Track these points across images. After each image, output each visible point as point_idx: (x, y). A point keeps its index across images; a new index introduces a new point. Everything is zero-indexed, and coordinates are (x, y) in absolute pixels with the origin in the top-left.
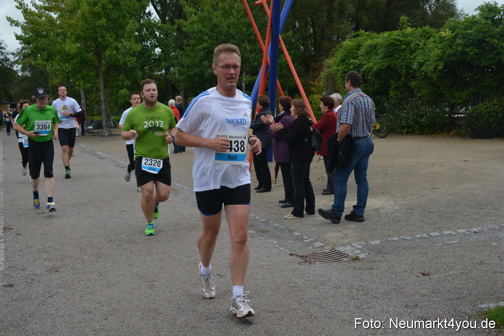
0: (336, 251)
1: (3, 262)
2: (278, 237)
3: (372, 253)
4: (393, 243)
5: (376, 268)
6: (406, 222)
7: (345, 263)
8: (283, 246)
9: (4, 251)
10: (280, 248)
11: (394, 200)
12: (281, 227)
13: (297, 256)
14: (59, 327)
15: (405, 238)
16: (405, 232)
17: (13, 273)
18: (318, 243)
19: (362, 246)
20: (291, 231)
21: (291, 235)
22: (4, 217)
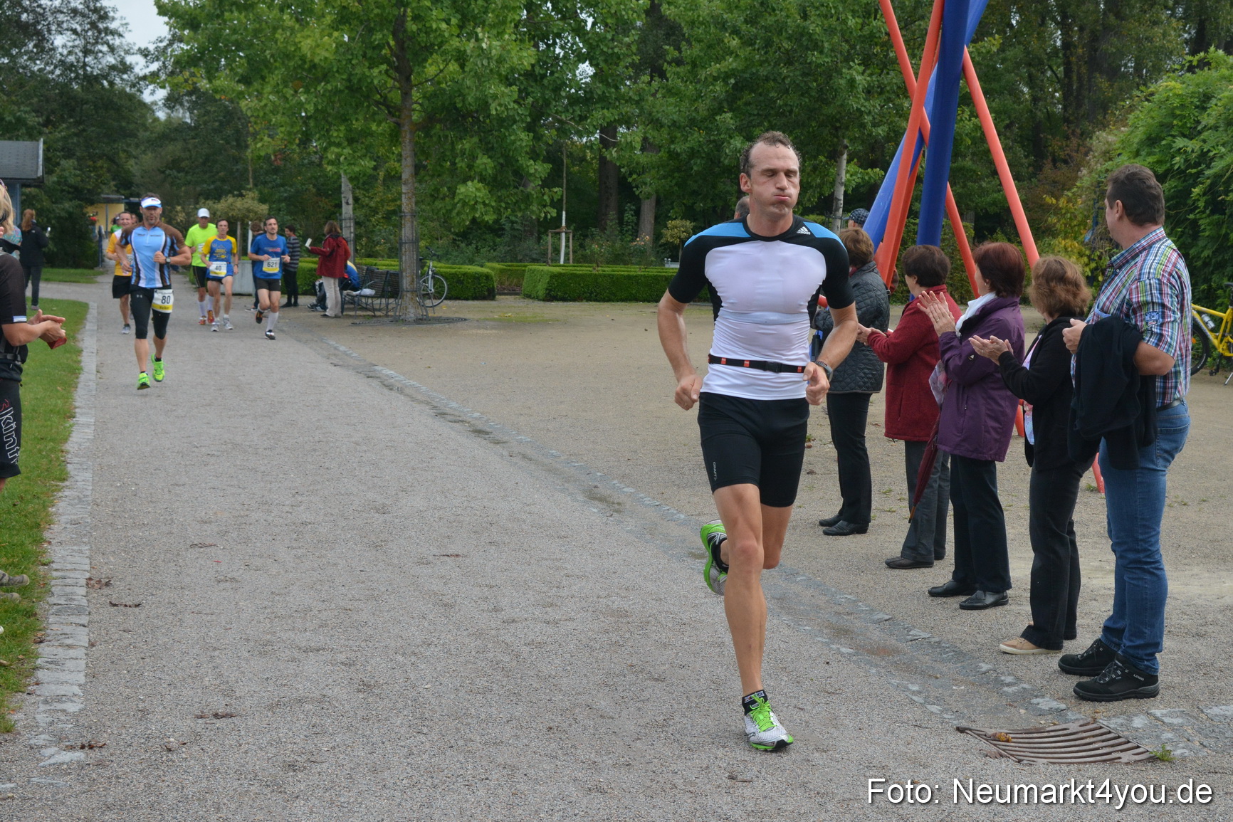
0: (1101, 728)
1: (80, 685)
2: (923, 673)
3: (1212, 742)
5: (1221, 793)
7: (1128, 769)
8: (938, 700)
9: (86, 654)
10: (929, 707)
12: (933, 640)
13: (979, 735)
17: (108, 723)
18: (1047, 699)
19: (1180, 720)
20: (965, 654)
21: (964, 668)
22: (91, 549)
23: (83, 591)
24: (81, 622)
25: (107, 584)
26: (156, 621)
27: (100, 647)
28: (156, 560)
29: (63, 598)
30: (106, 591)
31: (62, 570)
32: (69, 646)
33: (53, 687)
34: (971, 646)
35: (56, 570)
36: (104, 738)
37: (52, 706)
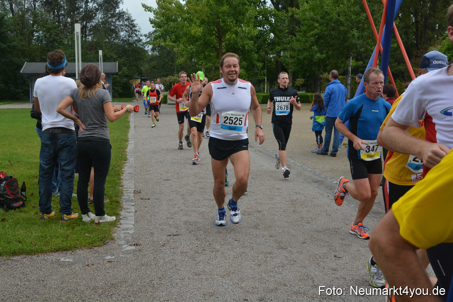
1: (133, 225)
9: (134, 215)
14: (185, 298)
17: (142, 237)
22: (134, 182)
23: (133, 195)
24: (133, 205)
25: (140, 192)
26: (154, 204)
27: (138, 212)
28: (153, 185)
29: (127, 197)
30: (139, 194)
31: (126, 188)
32: (129, 212)
33: (125, 225)
35: (125, 188)
36: (141, 242)
37: (125, 231)
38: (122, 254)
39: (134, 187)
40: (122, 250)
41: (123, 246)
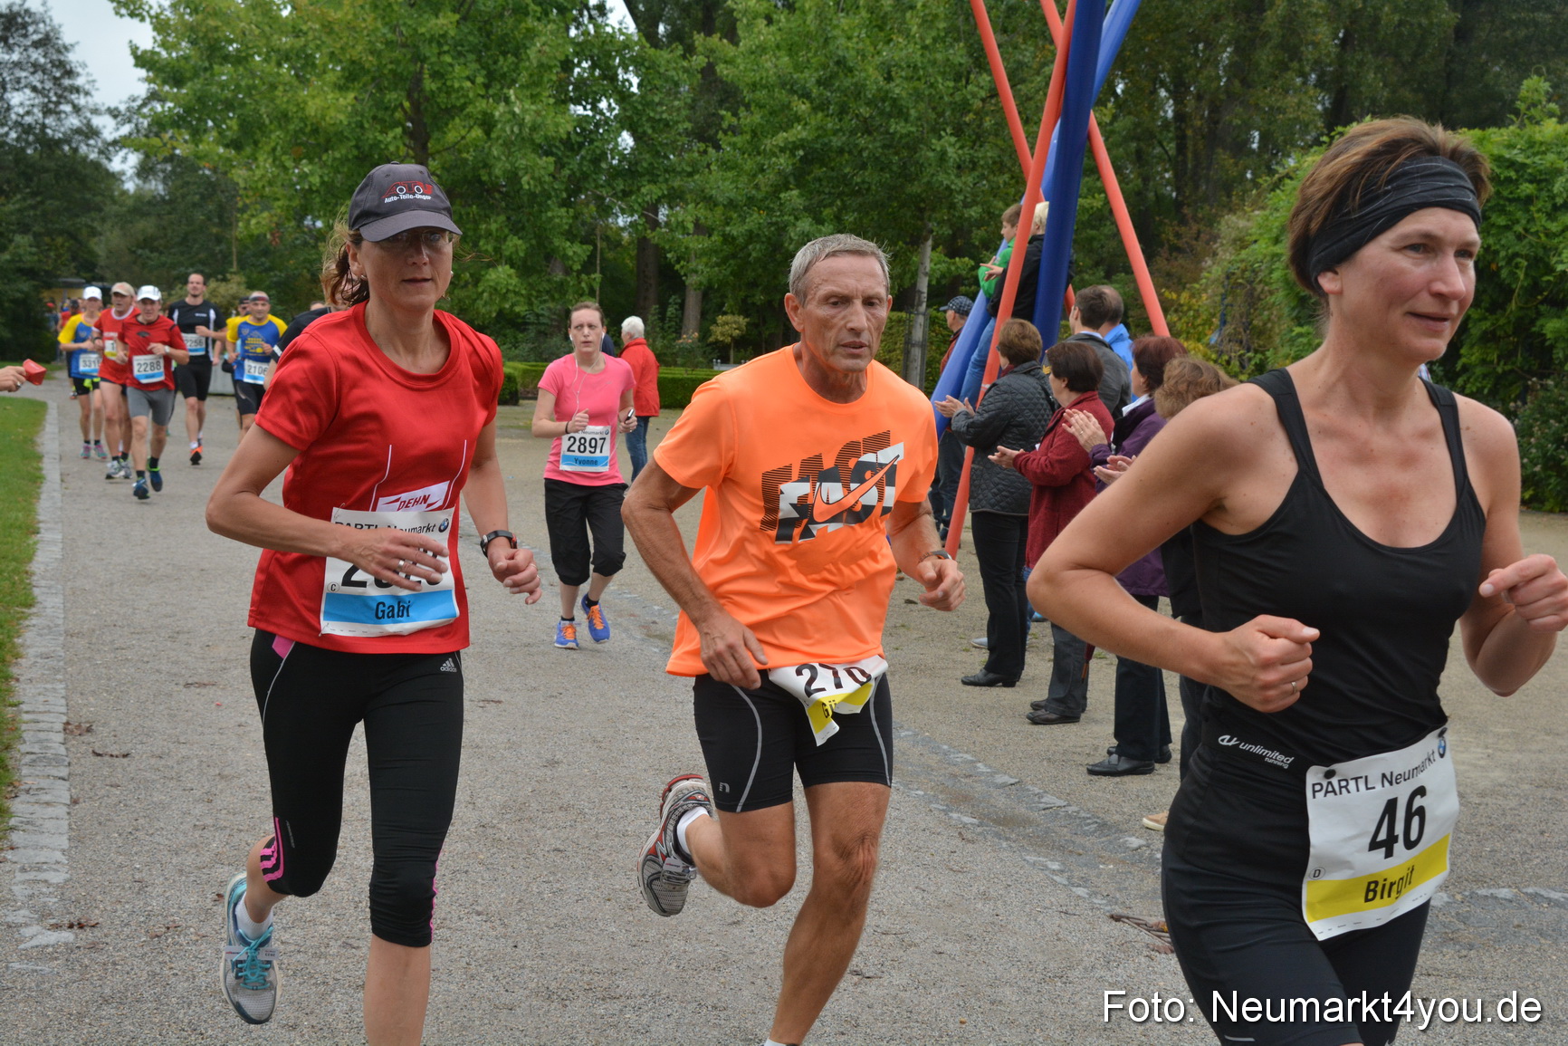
1: (63, 851)
2: (1062, 848)
4: (1499, 911)
6: (1542, 833)
8: (1085, 882)
9: (68, 813)
10: (1074, 889)
11: (1487, 748)
12: (1070, 809)
13: (1137, 925)
15: (1543, 892)
16: (1540, 872)
17: (99, 897)
20: (1110, 828)
21: (1110, 842)
22: (66, 688)
23: (60, 737)
24: (61, 775)
25: (89, 730)
26: (148, 774)
27: (84, 805)
28: (144, 702)
29: (37, 746)
30: (87, 738)
31: (34, 712)
32: (48, 804)
33: (31, 853)
34: (1117, 817)
35: (27, 712)
36: (95, 916)
37: (31, 875)
38: (20, 961)
39: (64, 709)
40: (22, 946)
41: (22, 930)
